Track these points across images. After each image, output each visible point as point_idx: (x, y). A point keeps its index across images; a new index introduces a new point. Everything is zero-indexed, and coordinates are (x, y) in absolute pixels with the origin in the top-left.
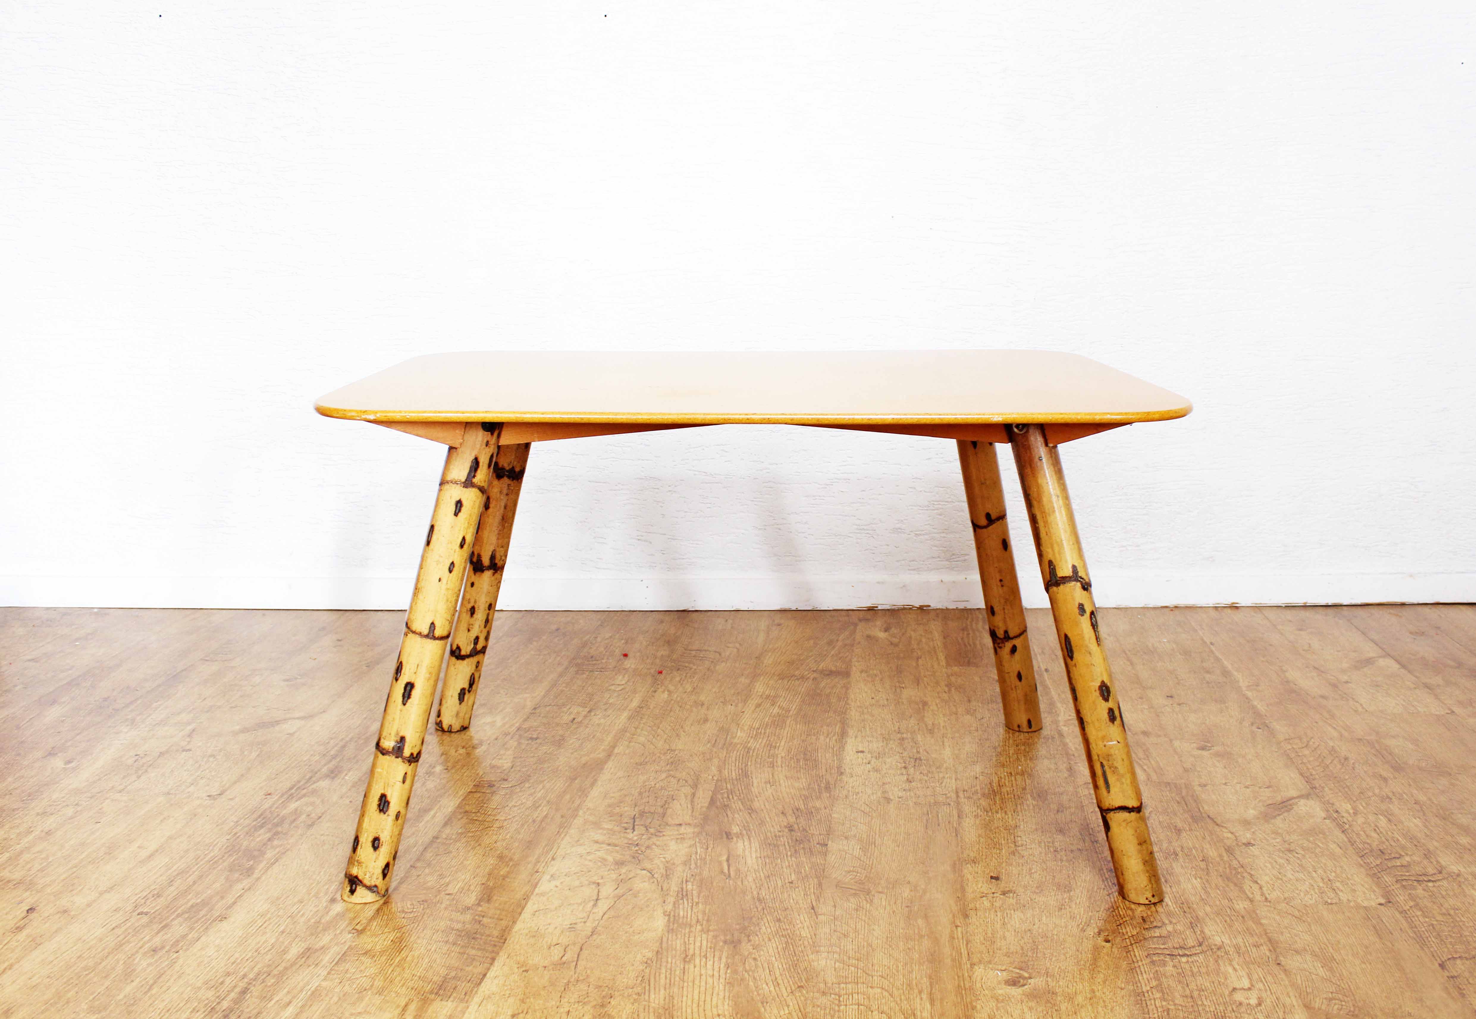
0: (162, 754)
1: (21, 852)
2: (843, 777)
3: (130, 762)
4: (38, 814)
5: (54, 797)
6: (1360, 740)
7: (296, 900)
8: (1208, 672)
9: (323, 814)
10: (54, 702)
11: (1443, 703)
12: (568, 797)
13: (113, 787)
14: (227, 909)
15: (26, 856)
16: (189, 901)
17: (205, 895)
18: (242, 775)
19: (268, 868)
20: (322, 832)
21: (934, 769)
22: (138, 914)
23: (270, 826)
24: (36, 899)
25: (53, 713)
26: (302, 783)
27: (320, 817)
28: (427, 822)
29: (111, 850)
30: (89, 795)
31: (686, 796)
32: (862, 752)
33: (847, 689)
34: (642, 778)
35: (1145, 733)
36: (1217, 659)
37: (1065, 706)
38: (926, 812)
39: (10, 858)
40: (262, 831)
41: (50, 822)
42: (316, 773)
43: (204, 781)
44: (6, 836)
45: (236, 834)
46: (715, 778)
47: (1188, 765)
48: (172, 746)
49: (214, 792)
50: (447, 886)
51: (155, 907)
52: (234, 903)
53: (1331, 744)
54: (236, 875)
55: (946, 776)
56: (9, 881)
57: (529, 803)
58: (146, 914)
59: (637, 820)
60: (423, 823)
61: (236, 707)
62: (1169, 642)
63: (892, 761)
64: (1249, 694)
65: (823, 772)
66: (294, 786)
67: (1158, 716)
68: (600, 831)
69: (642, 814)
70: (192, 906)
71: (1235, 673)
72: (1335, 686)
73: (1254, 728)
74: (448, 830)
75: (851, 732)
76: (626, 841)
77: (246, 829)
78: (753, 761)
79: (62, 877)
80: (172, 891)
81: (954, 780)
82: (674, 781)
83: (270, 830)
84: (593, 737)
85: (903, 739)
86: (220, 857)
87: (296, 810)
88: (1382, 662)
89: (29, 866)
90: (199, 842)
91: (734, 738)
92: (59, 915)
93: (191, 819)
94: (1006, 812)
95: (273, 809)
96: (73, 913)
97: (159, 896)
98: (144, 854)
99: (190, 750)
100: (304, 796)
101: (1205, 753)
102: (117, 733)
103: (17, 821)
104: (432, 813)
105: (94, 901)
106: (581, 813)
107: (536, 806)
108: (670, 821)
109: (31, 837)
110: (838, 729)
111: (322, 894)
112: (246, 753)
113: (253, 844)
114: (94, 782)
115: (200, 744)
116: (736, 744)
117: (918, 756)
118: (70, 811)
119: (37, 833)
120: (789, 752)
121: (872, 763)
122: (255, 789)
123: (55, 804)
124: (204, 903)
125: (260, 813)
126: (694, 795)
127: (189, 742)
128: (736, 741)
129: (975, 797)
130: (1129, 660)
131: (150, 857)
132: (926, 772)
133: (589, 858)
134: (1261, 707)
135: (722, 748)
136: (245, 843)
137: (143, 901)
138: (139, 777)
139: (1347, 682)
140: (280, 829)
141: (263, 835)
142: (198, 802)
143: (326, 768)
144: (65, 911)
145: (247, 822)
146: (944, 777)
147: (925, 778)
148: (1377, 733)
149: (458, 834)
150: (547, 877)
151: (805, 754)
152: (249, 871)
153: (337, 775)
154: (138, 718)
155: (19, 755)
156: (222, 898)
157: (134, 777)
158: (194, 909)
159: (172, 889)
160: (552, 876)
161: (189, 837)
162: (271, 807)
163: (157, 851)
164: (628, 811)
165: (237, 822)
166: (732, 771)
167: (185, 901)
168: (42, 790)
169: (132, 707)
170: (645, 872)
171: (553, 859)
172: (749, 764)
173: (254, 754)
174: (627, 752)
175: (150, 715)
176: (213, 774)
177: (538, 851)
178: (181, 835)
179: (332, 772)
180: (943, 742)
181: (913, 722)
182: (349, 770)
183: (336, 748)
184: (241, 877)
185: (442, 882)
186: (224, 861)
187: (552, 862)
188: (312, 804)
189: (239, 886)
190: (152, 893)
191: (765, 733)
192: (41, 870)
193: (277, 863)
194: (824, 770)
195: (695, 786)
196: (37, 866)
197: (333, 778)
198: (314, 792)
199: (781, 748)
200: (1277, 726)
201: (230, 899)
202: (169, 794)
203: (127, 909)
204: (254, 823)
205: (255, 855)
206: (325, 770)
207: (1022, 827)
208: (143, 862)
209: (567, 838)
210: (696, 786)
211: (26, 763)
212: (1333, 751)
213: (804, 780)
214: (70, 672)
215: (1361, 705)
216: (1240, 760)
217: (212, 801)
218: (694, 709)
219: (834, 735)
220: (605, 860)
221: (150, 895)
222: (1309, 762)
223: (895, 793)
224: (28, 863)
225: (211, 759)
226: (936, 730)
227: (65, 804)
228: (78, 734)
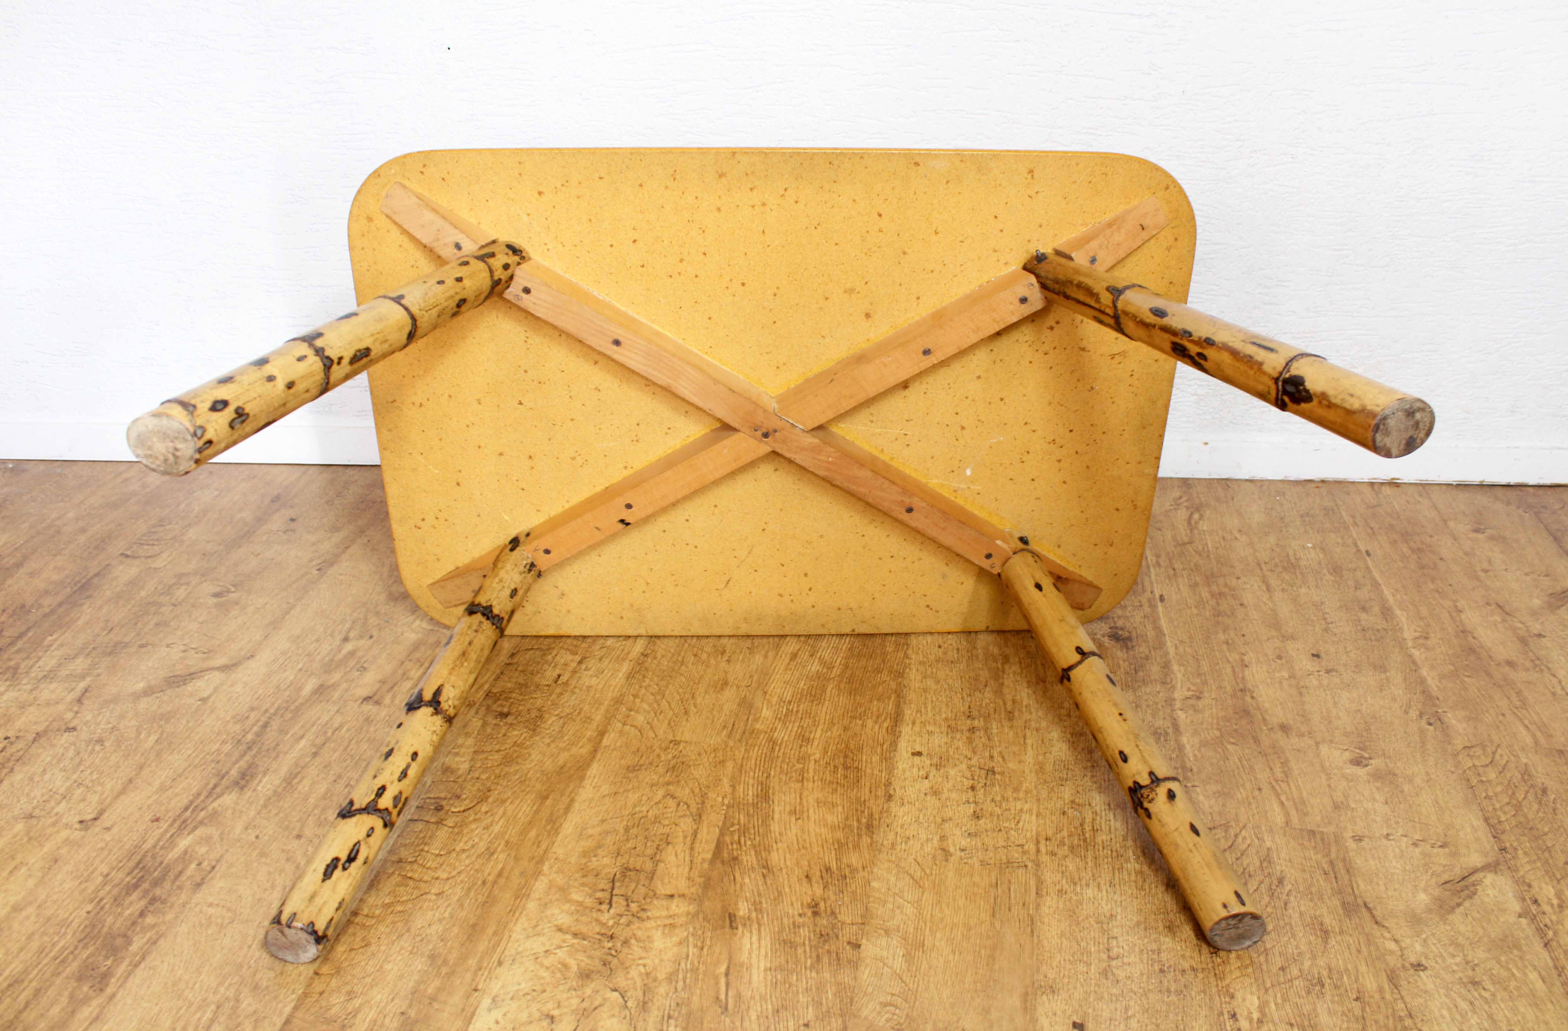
2: (892, 804)
8: (1364, 609)
9: (218, 861)
12: (533, 834)
21: (1009, 793)
27: (214, 868)
31: (685, 837)
32: (920, 753)
34: (633, 797)
36: (1376, 585)
37: (1182, 669)
38: (994, 881)
45: (101, 900)
46: (726, 801)
47: (1338, 797)
50: (355, 1016)
55: (1026, 807)
57: (482, 846)
59: (617, 884)
62: (1314, 547)
63: (957, 773)
65: (865, 793)
66: (191, 803)
67: (1301, 694)
68: (567, 907)
69: (626, 870)
73: (1423, 723)
75: (907, 712)
76: (597, 929)
77: (116, 891)
78: (778, 769)
81: (1034, 817)
82: (672, 803)
84: (579, 713)
85: (972, 730)
91: (756, 720)
94: (1099, 885)
95: (157, 850)
101: (1361, 771)
106: (546, 868)
107: (490, 853)
108: (662, 890)
110: (891, 705)
116: (759, 732)
117: (992, 764)
120: (825, 752)
121: (931, 777)
125: (139, 857)
126: (695, 834)
128: (758, 726)
129: (1060, 853)
132: (998, 798)
133: (547, 962)
135: (740, 741)
136: (109, 921)
140: (158, 891)
141: (135, 903)
146: (1021, 810)
147: (998, 811)
150: (486, 1002)
151: (846, 756)
160: (494, 1000)
162: (154, 847)
164: (606, 863)
165: (107, 875)
166: (748, 791)
170: (616, 994)
171: (500, 963)
172: (772, 773)
174: (619, 743)
177: (482, 946)
180: (1025, 737)
181: (988, 694)
184: (91, 992)
185: (350, 1007)
187: (498, 970)
188: (208, 840)
191: (797, 711)
194: (867, 790)
195: (698, 817)
199: (816, 743)
200: (1452, 720)
204: (128, 879)
207: (1119, 917)
209: (523, 919)
210: (700, 816)
213: (840, 809)
216: (1406, 788)
219: (885, 719)
220: (566, 966)
223: (957, 840)
226: (1016, 713)
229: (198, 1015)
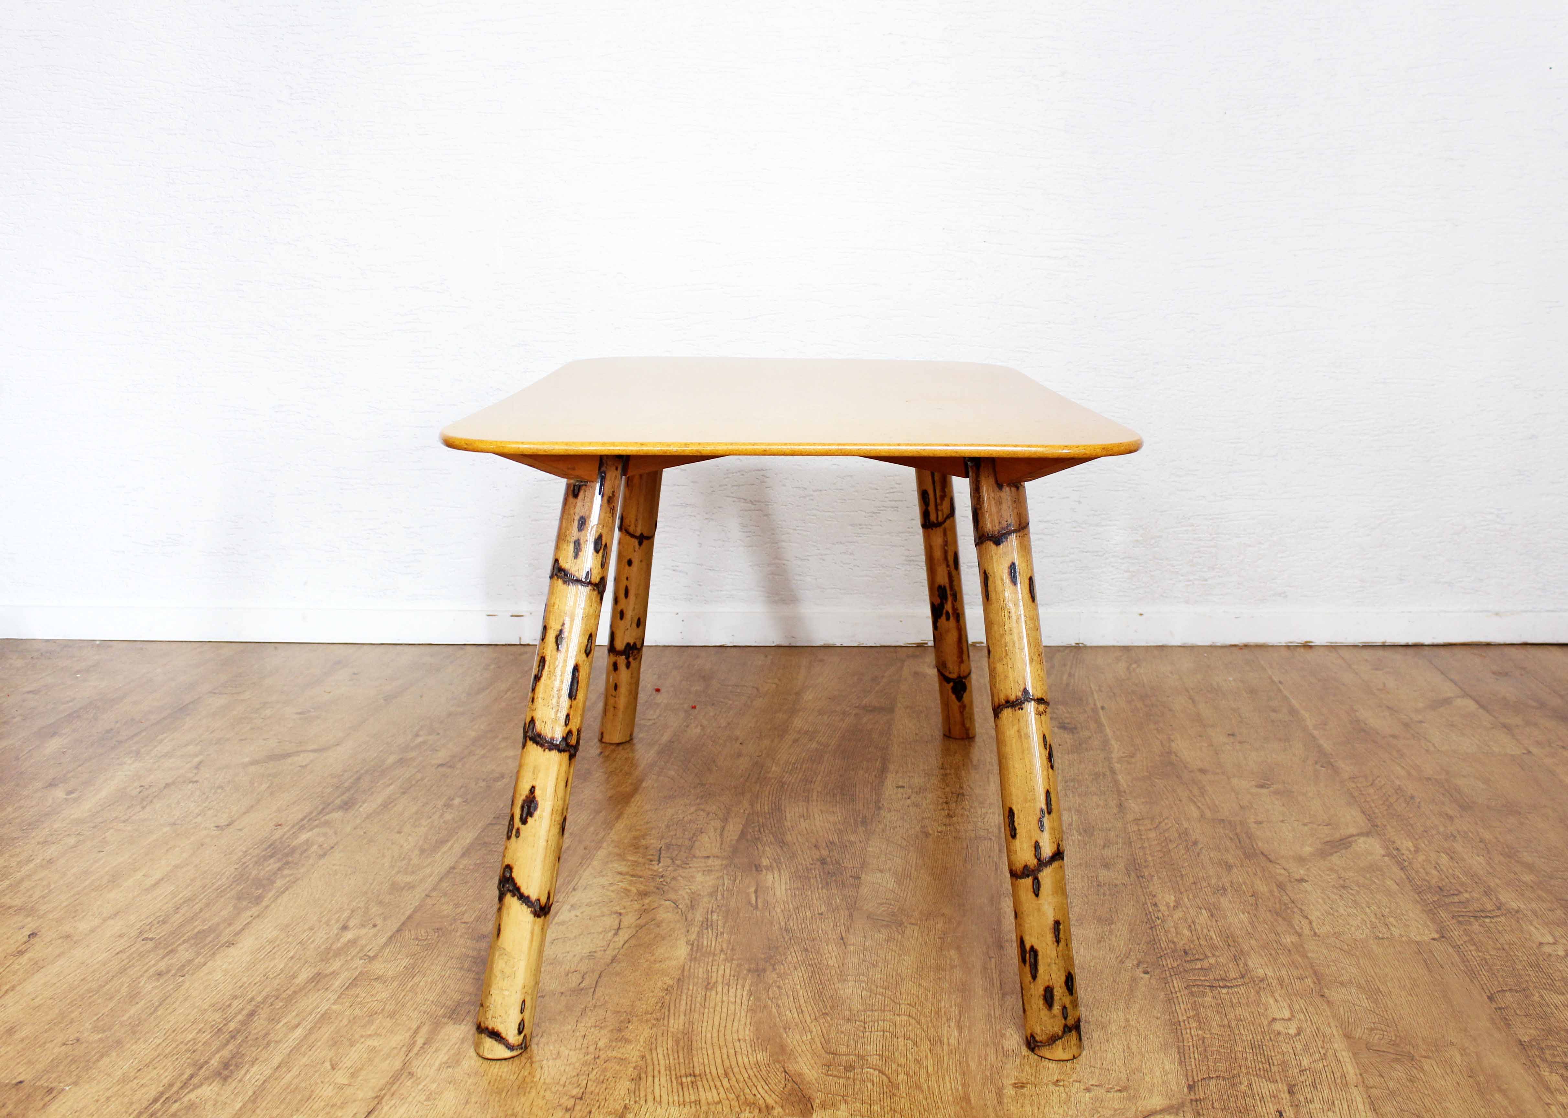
0: (167, 785)
1: (22, 880)
2: (882, 811)
3: (135, 792)
4: (38, 843)
5: (55, 826)
6: (1428, 779)
7: (306, 927)
8: (1274, 711)
10: (54, 734)
11: (1520, 743)
12: (592, 829)
13: (116, 818)
14: (235, 935)
15: (27, 884)
16: (195, 927)
17: (212, 922)
18: (252, 807)
19: (278, 896)
20: (334, 862)
21: (976, 804)
22: (143, 940)
23: (280, 856)
24: (37, 925)
25: (53, 745)
26: (314, 814)
27: (332, 847)
28: (445, 852)
29: (115, 879)
30: (92, 825)
31: (715, 830)
32: (903, 787)
33: (891, 725)
34: (670, 811)
35: (1202, 771)
36: (1285, 698)
37: (1119, 743)
38: (965, 846)
39: (11, 885)
40: (272, 861)
41: (52, 851)
42: (329, 805)
43: (212, 811)
44: (6, 864)
45: (245, 863)
46: (747, 812)
47: (1245, 803)
48: (179, 777)
49: (223, 822)
50: (464, 915)
51: (160, 933)
52: (243, 929)
53: (1398, 783)
54: (245, 903)
55: (990, 811)
56: (10, 907)
58: (151, 939)
59: (663, 852)
60: (440, 854)
61: (245, 739)
62: (1234, 680)
63: (933, 796)
64: (1316, 733)
65: (859, 806)
66: (306, 817)
67: (1217, 753)
68: (624, 863)
69: (668, 846)
70: (199, 932)
71: (1303, 712)
72: (1406, 725)
73: (1318, 766)
74: (465, 861)
75: (891, 767)
76: (650, 873)
77: (255, 859)
78: (788, 796)
79: (65, 904)
80: (177, 919)
81: (997, 816)
82: (703, 813)
83: (279, 860)
84: (621, 771)
85: (946, 775)
86: (227, 885)
87: (308, 840)
88: (1459, 702)
89: (29, 894)
90: (205, 872)
91: (768, 772)
92: (60, 941)
93: (198, 848)
95: (284, 839)
96: (75, 939)
97: (164, 922)
98: (149, 882)
99: (197, 782)
100: (317, 826)
101: (1264, 791)
102: (121, 765)
103: (18, 850)
104: (450, 844)
105: (98, 927)
106: (605, 845)
108: (700, 854)
109: (31, 865)
110: (878, 764)
111: (333, 922)
112: (256, 784)
113: (262, 873)
114: (98, 812)
115: (208, 776)
116: (770, 778)
117: (961, 791)
118: (72, 841)
119: (38, 861)
120: (826, 787)
121: (913, 798)
122: (264, 820)
123: (56, 833)
124: (211, 930)
125: (269, 843)
126: (723, 828)
127: (196, 774)
128: (770, 775)
130: (1191, 698)
131: (157, 884)
132: (968, 807)
133: (612, 888)
134: (1327, 746)
135: (757, 782)
136: (254, 873)
137: (148, 927)
138: (144, 808)
139: (1421, 722)
140: (290, 859)
141: (273, 864)
142: (205, 832)
143: (339, 799)
144: (68, 937)
145: (257, 851)
146: (987, 813)
147: (967, 813)
148: (1447, 772)
149: (476, 864)
150: (567, 907)
151: (842, 789)
152: (259, 899)
153: (350, 807)
154: (143, 750)
155: (17, 785)
156: (230, 925)
157: (139, 808)
158: (203, 934)
159: (178, 916)
160: (572, 906)
161: (196, 866)
162: (281, 838)
163: (162, 879)
164: (654, 843)
165: (246, 851)
166: (765, 807)
167: (192, 927)
168: (43, 819)
169: (136, 739)
170: (669, 902)
171: (574, 889)
172: (783, 798)
173: (264, 786)
174: (656, 785)
175: (155, 747)
176: (221, 805)
178: (187, 865)
179: (346, 803)
180: (988, 778)
181: (957, 758)
182: (364, 802)
183: (350, 781)
184: (250, 905)
185: (458, 910)
186: (232, 890)
187: (574, 893)
188: (325, 834)
189: (249, 913)
190: (157, 920)
191: (801, 768)
192: (43, 897)
193: (287, 892)
194: (861, 805)
195: (725, 820)
196: (38, 894)
197: (347, 810)
198: (327, 823)
199: (817, 783)
200: (1341, 764)
201: (238, 926)
202: (175, 824)
203: (131, 936)
204: (264, 853)
205: (265, 883)
206: (338, 802)
208: (147, 890)
209: (590, 869)
210: (727, 819)
211: (25, 793)
212: (1399, 790)
213: (840, 814)
214: (71, 704)
215: (1433, 744)
216: (1300, 798)
217: (220, 832)
218: (728, 744)
219: (874, 770)
220: (628, 890)
221: (155, 922)
222: (1373, 801)
223: (934, 827)
224: (28, 890)
225: (219, 791)
226: (981, 766)
227: (67, 833)
228: (79, 766)
229: (337, 915)
